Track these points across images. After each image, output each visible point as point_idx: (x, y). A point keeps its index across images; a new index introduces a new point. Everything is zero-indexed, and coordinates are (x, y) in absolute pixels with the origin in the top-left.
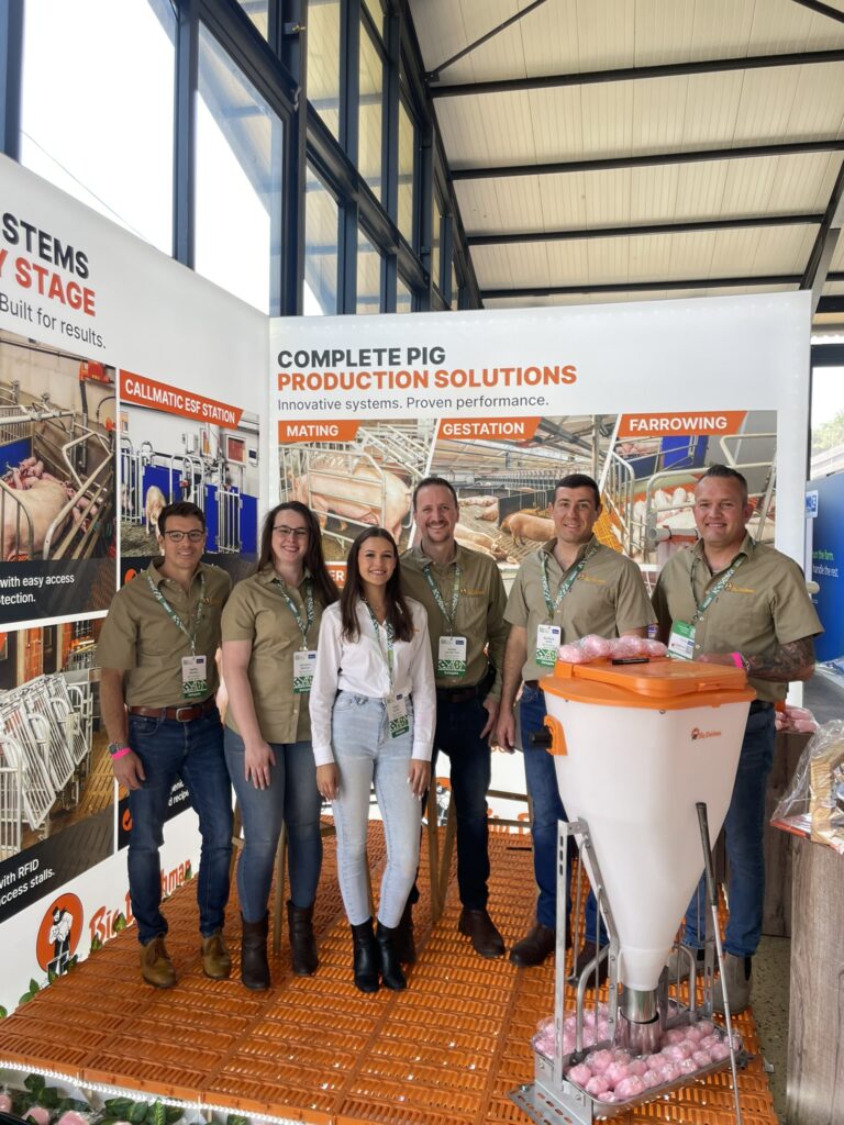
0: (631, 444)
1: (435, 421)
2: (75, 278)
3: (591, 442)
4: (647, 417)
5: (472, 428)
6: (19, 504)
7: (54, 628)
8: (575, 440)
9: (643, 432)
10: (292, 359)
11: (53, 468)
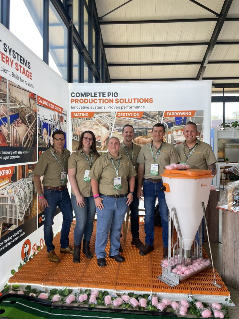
0: (167, 119)
1: (115, 112)
2: (27, 69)
3: (157, 118)
4: (171, 112)
5: (125, 114)
6: (17, 131)
7: (24, 165)
8: (153, 118)
9: (170, 116)
10: (75, 95)
11: (24, 122)
